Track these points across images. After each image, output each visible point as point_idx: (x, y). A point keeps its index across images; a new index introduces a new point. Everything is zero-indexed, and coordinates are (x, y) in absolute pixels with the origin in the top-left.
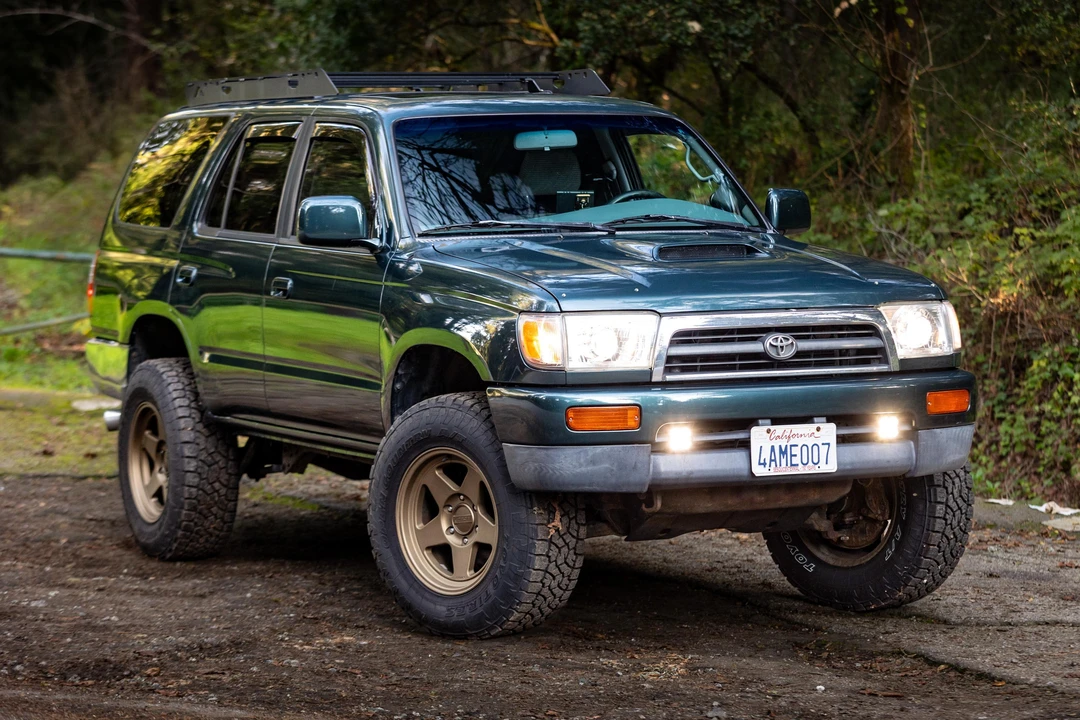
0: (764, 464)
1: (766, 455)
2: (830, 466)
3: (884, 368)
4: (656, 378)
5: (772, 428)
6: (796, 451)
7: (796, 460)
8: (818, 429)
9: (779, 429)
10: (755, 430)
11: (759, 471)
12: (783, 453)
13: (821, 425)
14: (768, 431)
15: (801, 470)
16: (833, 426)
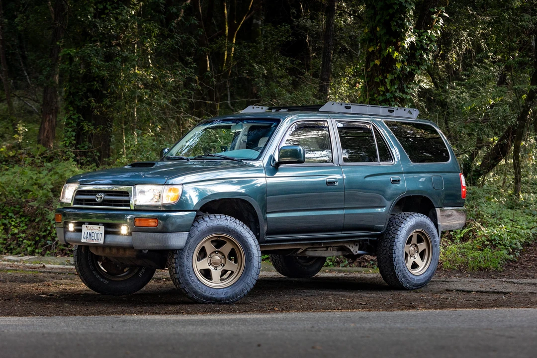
0: (85, 238)
1: (85, 235)
2: (101, 242)
3: (129, 208)
4: (72, 205)
5: (88, 226)
6: (93, 234)
7: (93, 238)
8: (99, 228)
9: (89, 226)
10: (83, 225)
11: (83, 240)
12: (90, 235)
13: (100, 226)
14: (87, 227)
15: (95, 242)
16: (103, 227)
